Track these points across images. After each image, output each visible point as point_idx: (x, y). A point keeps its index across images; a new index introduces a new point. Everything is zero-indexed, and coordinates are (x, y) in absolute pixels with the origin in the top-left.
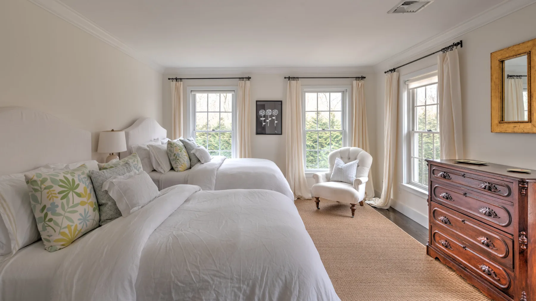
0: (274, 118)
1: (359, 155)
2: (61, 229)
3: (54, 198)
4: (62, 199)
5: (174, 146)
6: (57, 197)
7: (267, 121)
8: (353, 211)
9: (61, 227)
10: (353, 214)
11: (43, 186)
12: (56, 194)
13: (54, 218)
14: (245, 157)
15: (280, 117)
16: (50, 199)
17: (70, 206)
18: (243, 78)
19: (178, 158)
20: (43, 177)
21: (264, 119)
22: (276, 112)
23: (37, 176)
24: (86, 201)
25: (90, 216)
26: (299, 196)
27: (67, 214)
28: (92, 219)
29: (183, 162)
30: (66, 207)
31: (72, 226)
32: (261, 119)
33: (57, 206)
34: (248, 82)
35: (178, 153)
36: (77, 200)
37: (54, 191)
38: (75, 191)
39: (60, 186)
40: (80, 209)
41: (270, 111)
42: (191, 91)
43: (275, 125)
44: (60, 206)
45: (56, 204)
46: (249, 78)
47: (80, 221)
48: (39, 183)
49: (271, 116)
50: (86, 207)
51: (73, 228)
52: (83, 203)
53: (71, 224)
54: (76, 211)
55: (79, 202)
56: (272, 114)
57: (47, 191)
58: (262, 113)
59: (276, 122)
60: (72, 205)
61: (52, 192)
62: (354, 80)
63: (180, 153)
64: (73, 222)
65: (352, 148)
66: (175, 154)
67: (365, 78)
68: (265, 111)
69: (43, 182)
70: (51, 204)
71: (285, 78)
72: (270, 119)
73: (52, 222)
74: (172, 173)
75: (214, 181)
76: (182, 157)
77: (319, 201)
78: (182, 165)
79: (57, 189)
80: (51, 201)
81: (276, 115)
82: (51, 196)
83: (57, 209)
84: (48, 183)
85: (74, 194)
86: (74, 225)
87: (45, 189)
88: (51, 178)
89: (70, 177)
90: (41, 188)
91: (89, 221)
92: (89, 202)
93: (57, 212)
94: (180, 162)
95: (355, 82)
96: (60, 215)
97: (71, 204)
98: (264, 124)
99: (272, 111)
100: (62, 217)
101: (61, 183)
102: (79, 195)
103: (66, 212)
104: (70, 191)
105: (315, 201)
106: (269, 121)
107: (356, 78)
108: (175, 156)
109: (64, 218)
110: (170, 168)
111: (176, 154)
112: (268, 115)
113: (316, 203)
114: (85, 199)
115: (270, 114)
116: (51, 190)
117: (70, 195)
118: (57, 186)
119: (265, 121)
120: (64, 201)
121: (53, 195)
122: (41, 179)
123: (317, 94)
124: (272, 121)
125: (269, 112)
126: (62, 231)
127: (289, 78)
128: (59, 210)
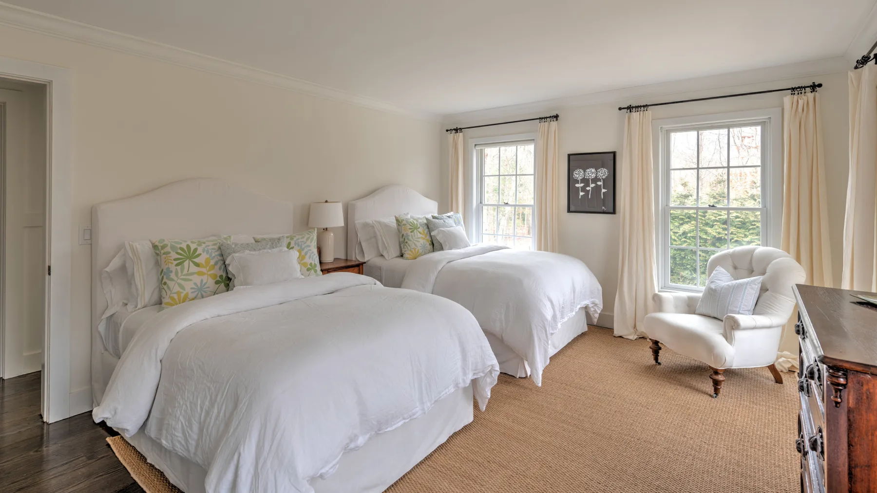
0: (599, 183)
1: (770, 266)
2: (171, 294)
3: (170, 264)
4: (177, 265)
5: (402, 224)
6: (172, 263)
7: (588, 188)
8: (716, 383)
9: (171, 291)
10: (717, 391)
11: (162, 252)
12: (172, 260)
13: (168, 282)
14: (546, 250)
15: (613, 181)
16: (166, 265)
17: (183, 274)
18: (547, 118)
19: (406, 240)
20: (164, 243)
21: (582, 185)
22: (603, 173)
23: (159, 242)
24: (206, 272)
25: (208, 287)
26: (643, 332)
27: (179, 281)
28: (213, 292)
29: (413, 246)
30: (180, 274)
31: (182, 293)
32: (577, 185)
33: (171, 272)
34: (554, 124)
35: (406, 234)
36: (194, 269)
37: (170, 257)
38: (194, 260)
39: (178, 253)
40: (197, 279)
41: (593, 170)
42: (476, 145)
43: (602, 196)
44: (174, 271)
45: (171, 270)
46: (556, 117)
47: (193, 290)
48: (160, 248)
49: (595, 180)
50: (205, 278)
51: (182, 295)
52: (200, 274)
53: (181, 291)
54: (191, 280)
55: (196, 271)
56: (596, 177)
57: (165, 256)
58: (578, 174)
59: (603, 191)
60: (187, 272)
61: (169, 258)
62: (786, 96)
63: (410, 234)
64: (184, 290)
65: (761, 249)
66: (403, 235)
67: (820, 85)
68: (585, 172)
69: (163, 247)
70: (167, 269)
71: (620, 109)
72: (593, 185)
73: (166, 286)
74: (400, 260)
75: (433, 278)
76: (412, 240)
77: (660, 349)
78: (412, 252)
79: (174, 255)
80: (167, 266)
81: (603, 177)
82: (167, 261)
83: (171, 274)
84: (168, 249)
85: (190, 262)
86: (185, 292)
87: (164, 254)
88: (171, 244)
89: (193, 247)
90: (161, 253)
91: (206, 293)
92: (209, 273)
93: (171, 277)
94: (408, 247)
95: (788, 99)
96: (172, 280)
97: (185, 272)
98: (582, 194)
99: (596, 171)
100: (174, 282)
101: (180, 251)
102: (197, 265)
103: (178, 278)
104: (186, 260)
105: (650, 348)
106: (590, 188)
107: (793, 89)
108: (404, 237)
109: (176, 284)
110: (398, 254)
111: (405, 235)
112: (589, 179)
113: (653, 352)
114: (204, 270)
115: (593, 176)
116: (168, 255)
117: (186, 263)
118: (175, 253)
119: (583, 189)
120: (179, 268)
121: (169, 261)
122: (162, 245)
123: (696, 132)
124: (597, 189)
125: (591, 173)
126: (172, 295)
127: (630, 108)
128: (173, 275)
